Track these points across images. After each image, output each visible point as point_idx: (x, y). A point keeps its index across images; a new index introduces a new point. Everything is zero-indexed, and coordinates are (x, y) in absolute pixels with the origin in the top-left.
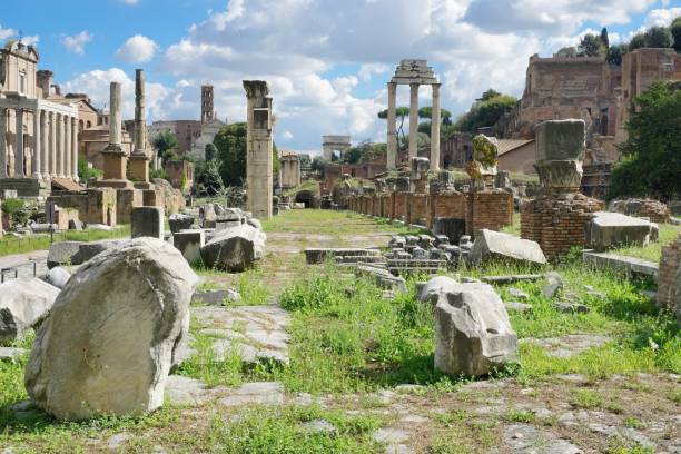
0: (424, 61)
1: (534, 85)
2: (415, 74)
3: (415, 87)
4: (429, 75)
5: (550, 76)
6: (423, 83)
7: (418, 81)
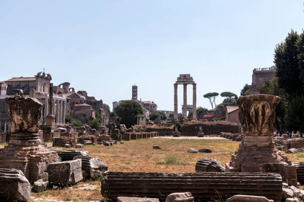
0: (189, 75)
2: (185, 80)
3: (185, 86)
4: (191, 80)
5: (262, 78)
6: (189, 84)
7: (187, 83)
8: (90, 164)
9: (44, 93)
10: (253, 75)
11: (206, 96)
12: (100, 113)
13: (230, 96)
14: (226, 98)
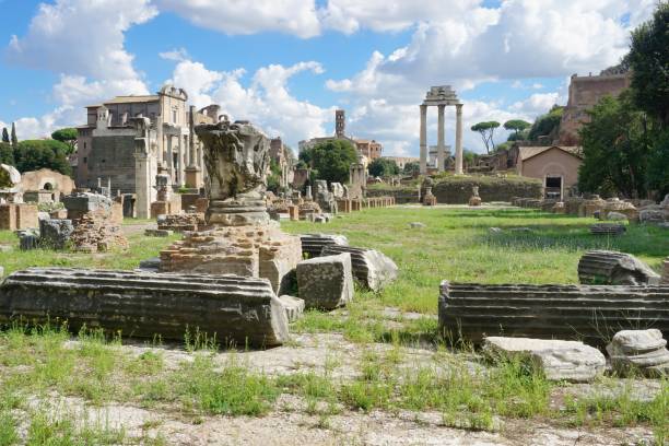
0: (449, 87)
1: (573, 101)
2: (441, 98)
3: (442, 108)
4: (453, 98)
5: (587, 92)
6: (448, 104)
7: (444, 102)
8: (364, 263)
9: (175, 125)
10: (570, 87)
11: (476, 128)
12: (278, 163)
13: (522, 128)
14: (514, 131)
